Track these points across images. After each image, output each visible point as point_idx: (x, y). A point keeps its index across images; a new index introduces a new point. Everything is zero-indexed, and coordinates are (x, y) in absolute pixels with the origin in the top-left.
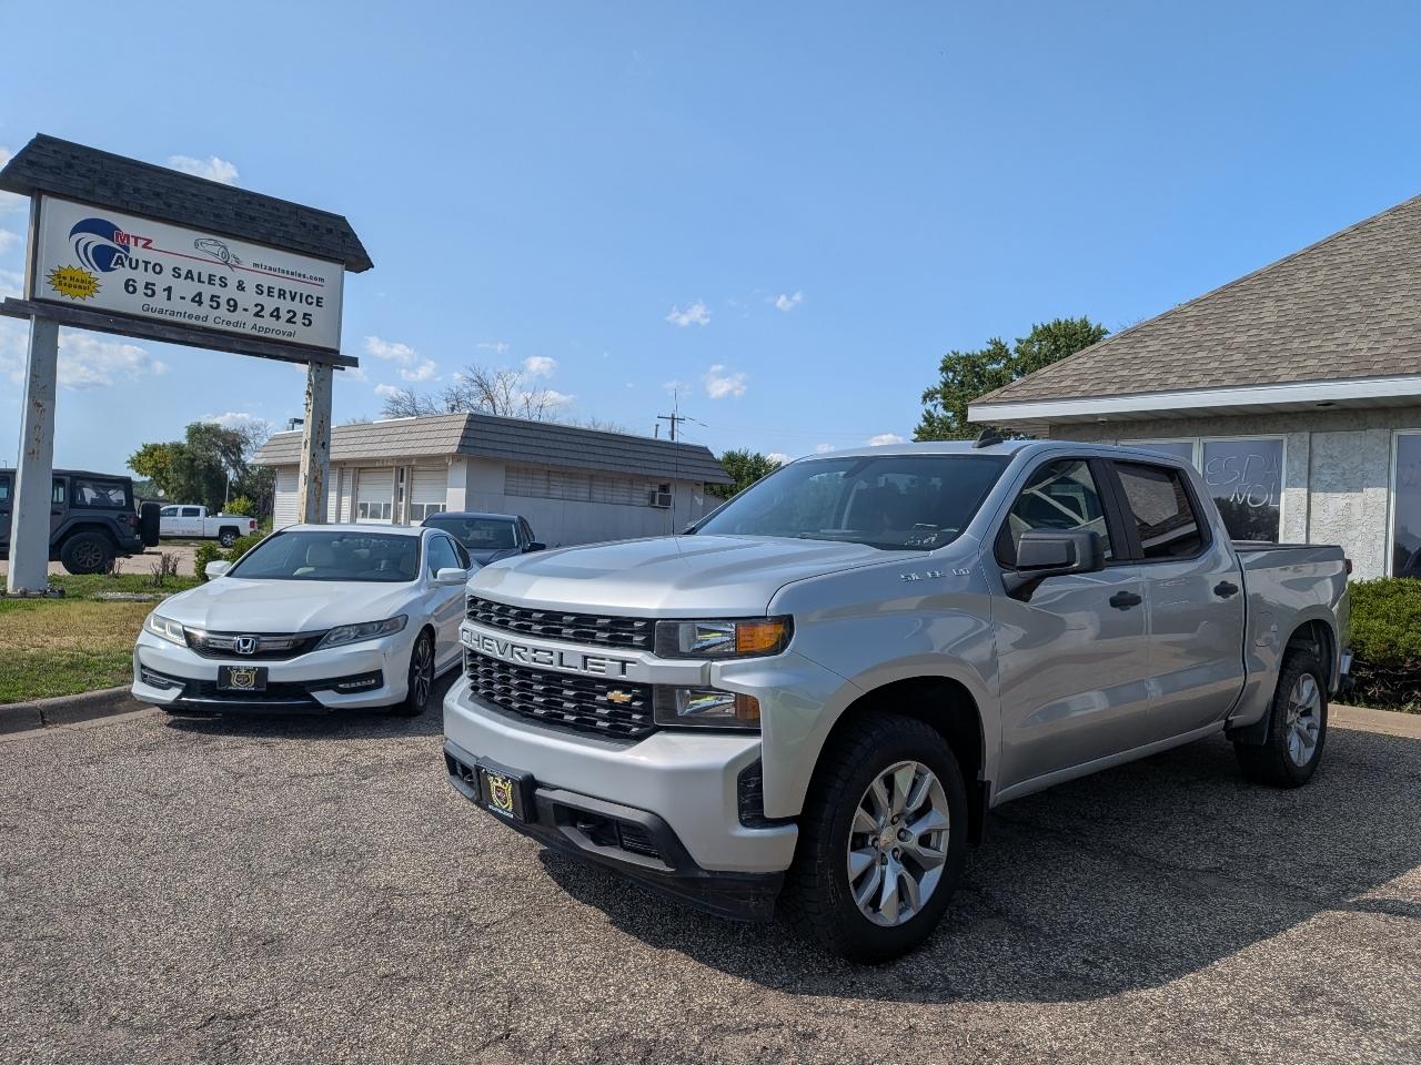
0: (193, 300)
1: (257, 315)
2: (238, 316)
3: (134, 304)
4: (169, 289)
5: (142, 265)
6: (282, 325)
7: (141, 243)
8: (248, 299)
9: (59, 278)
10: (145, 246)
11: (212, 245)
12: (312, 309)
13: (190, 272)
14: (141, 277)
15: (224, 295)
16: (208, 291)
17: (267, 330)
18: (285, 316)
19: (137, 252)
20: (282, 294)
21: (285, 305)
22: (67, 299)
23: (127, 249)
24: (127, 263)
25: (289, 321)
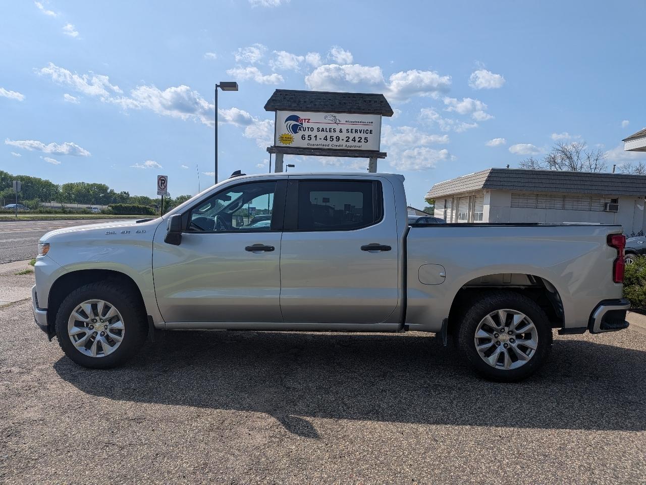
0: (324, 139)
1: (347, 141)
2: (340, 142)
3: (304, 144)
4: (316, 136)
5: (307, 129)
6: (357, 143)
7: (307, 121)
8: (343, 136)
9: (282, 139)
10: (308, 122)
11: (330, 116)
12: (368, 136)
13: (323, 128)
14: (307, 133)
15: (335, 135)
16: (329, 135)
17: (351, 147)
18: (357, 140)
19: (305, 125)
20: (356, 131)
21: (357, 135)
22: (284, 145)
23: (302, 124)
24: (302, 129)
25: (359, 141)
